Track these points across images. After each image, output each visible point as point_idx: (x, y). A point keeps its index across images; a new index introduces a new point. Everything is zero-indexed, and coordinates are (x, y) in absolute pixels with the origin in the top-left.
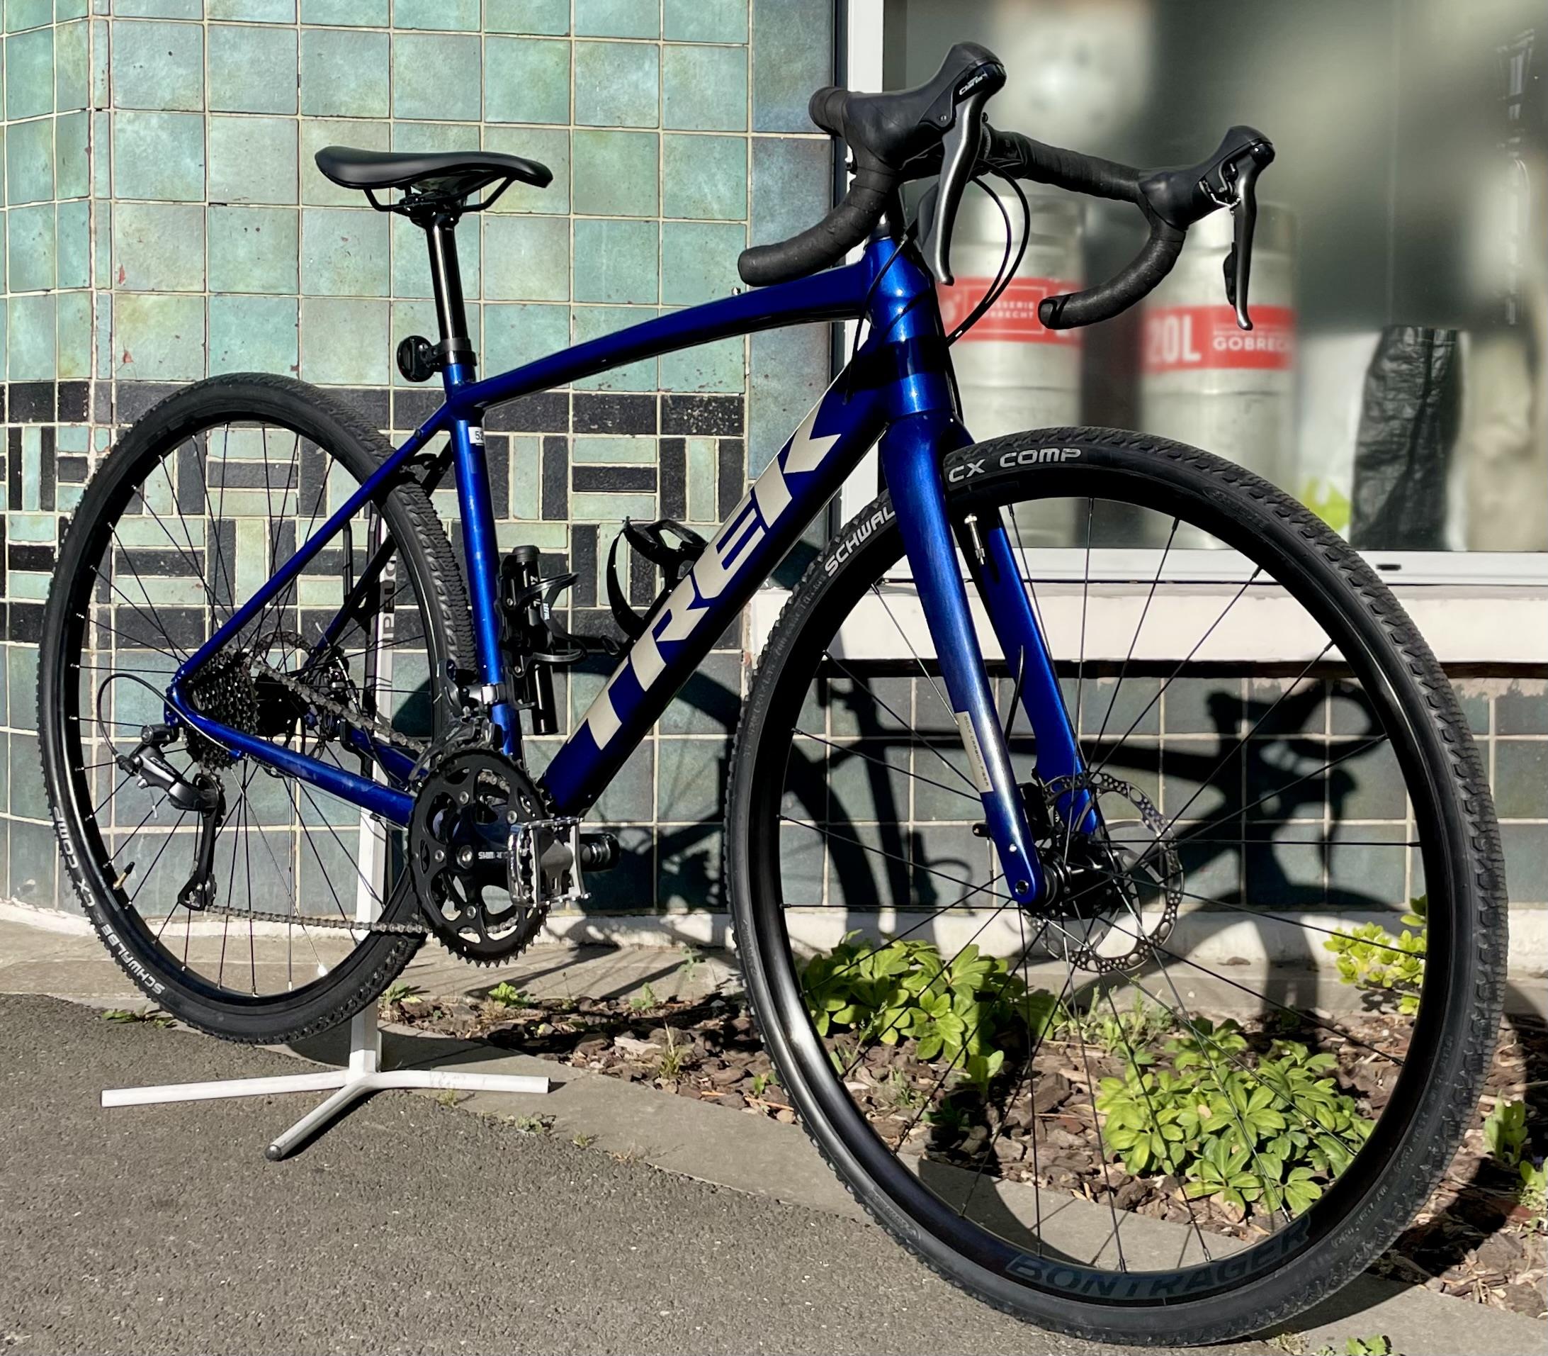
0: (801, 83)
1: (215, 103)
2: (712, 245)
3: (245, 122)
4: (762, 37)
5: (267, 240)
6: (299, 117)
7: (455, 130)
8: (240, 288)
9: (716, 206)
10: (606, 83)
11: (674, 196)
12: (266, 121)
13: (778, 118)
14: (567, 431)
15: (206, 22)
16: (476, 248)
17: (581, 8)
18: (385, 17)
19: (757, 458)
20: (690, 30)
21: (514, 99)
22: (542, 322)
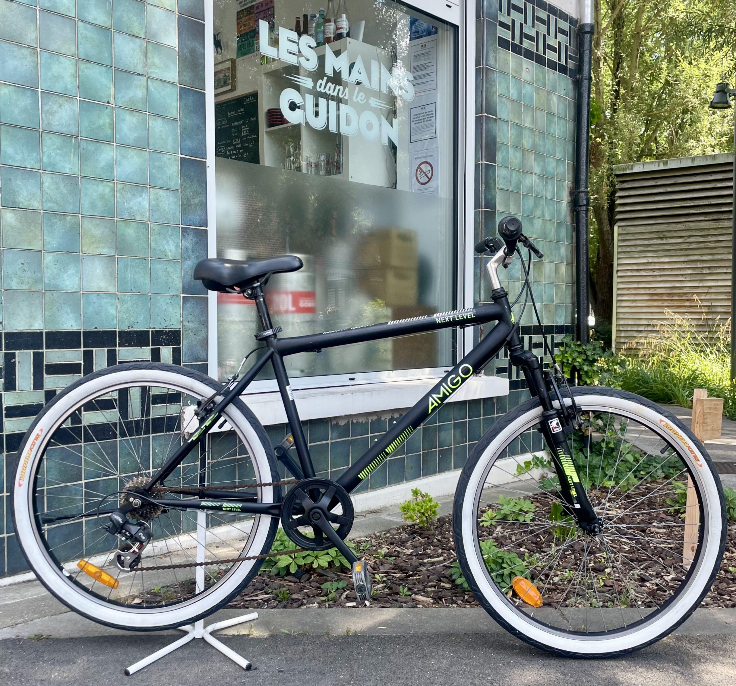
0: (197, 208)
2: (168, 269)
4: (184, 188)
6: (2, 208)
7: (69, 217)
9: (170, 254)
10: (128, 201)
11: (155, 249)
13: (190, 220)
14: (116, 346)
16: (79, 269)
17: (119, 169)
18: (39, 165)
19: (186, 354)
20: (160, 183)
21: (93, 205)
22: (106, 301)
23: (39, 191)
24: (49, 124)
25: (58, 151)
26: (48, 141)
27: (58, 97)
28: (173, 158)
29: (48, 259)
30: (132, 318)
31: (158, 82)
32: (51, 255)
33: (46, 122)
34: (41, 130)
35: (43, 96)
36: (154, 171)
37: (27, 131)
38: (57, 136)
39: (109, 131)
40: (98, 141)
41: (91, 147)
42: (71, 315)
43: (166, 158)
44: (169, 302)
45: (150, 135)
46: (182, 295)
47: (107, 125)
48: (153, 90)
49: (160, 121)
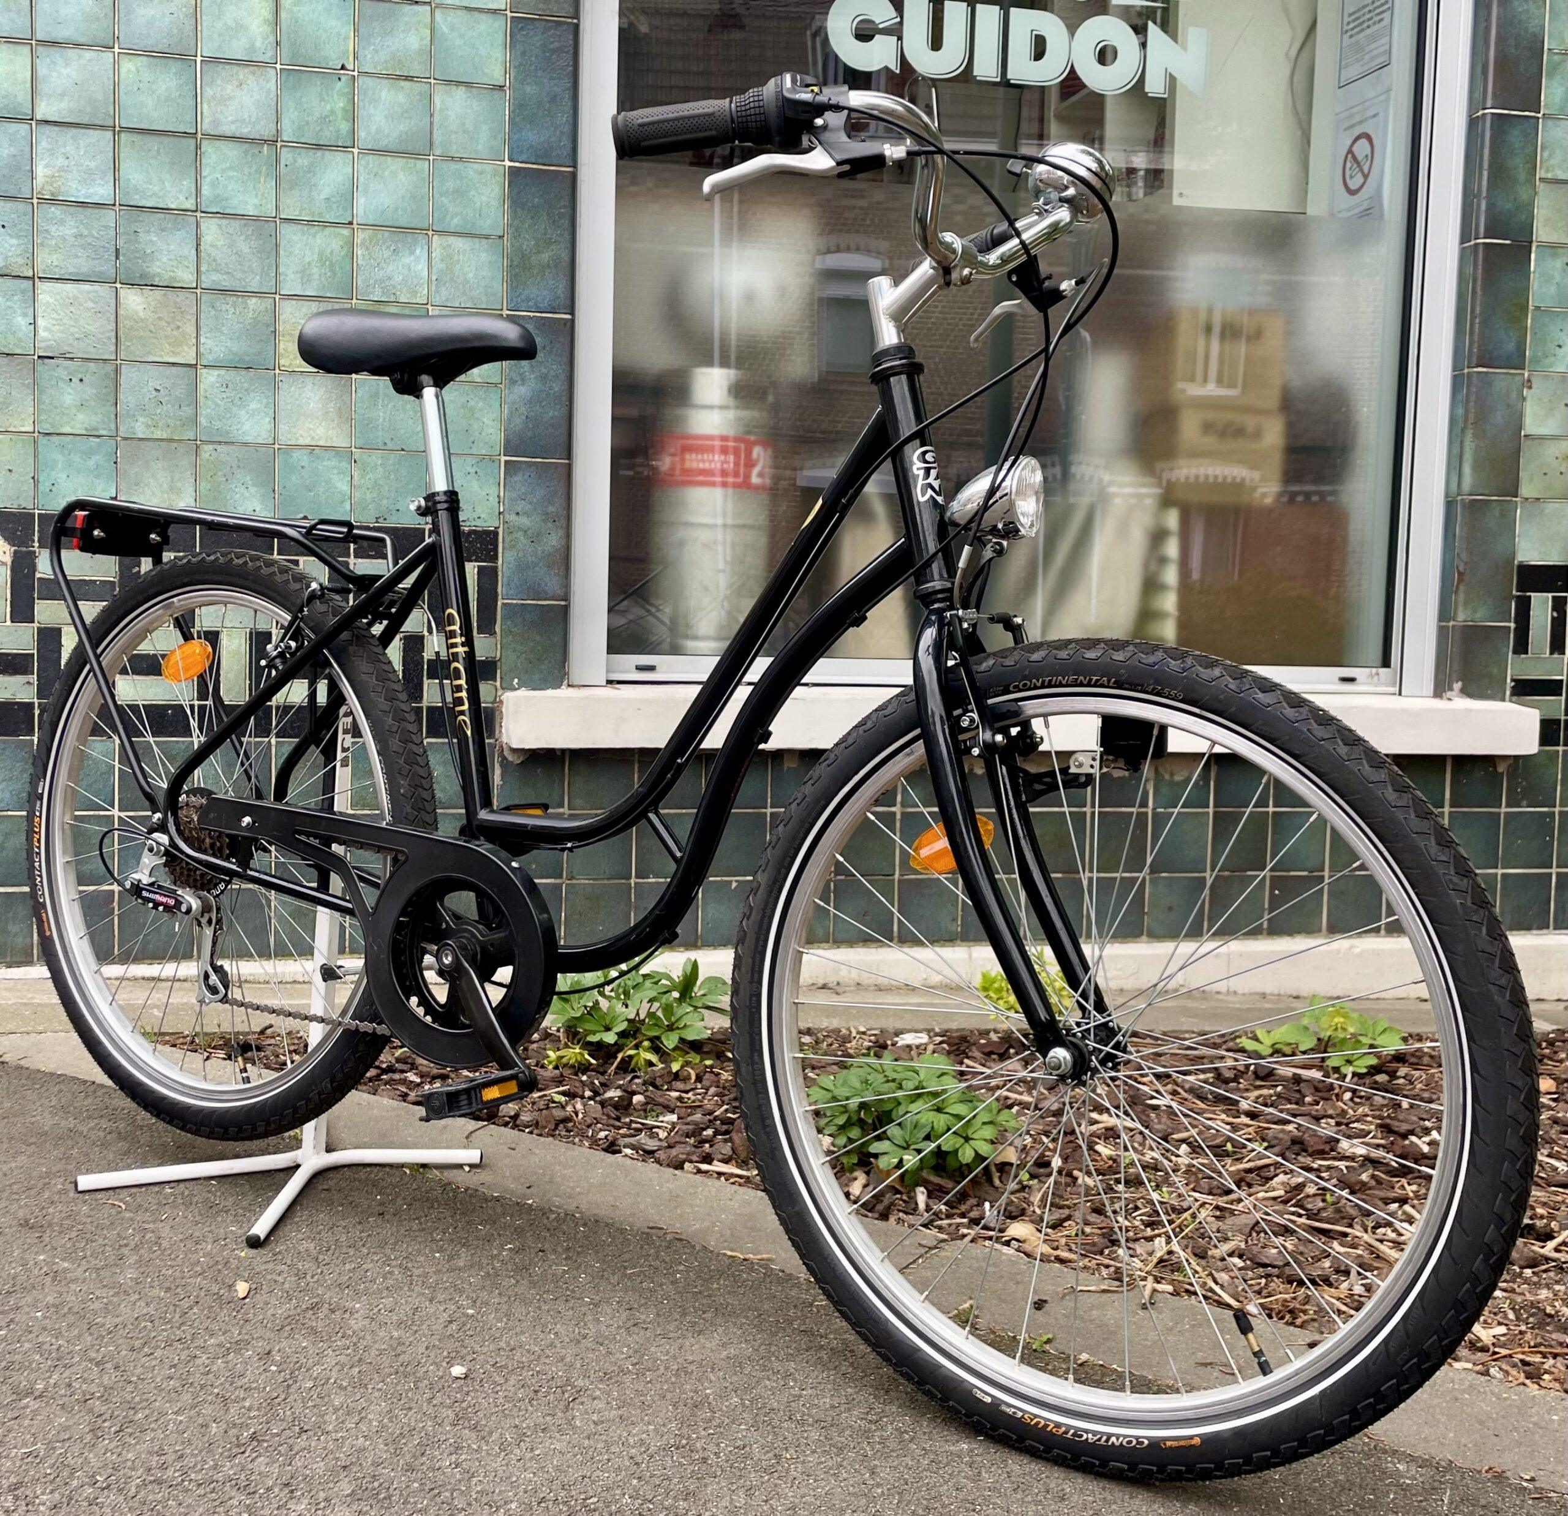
0: (547, 271)
1: (44, 271)
2: (472, 403)
3: (69, 287)
4: (517, 232)
5: (89, 391)
6: (118, 285)
7: (254, 300)
8: (67, 429)
10: (383, 264)
12: (87, 287)
13: (528, 299)
14: (349, 556)
15: (35, 201)
16: (271, 400)
17: (362, 201)
18: (193, 201)
19: (510, 581)
20: (455, 223)
21: (304, 274)
22: (329, 463)
23: (194, 252)
24: (216, 122)
25: (232, 173)
26: (214, 157)
27: (235, 69)
28: (489, 168)
29: (209, 379)
30: (385, 502)
31: (459, 12)
32: (216, 372)
33: (206, 121)
34: (199, 136)
35: (205, 67)
36: (445, 200)
37: (171, 139)
38: (231, 145)
39: (345, 127)
40: (319, 147)
41: (304, 160)
42: (252, 490)
43: (471, 170)
44: (473, 471)
45: (436, 126)
46: (503, 459)
47: (340, 114)
48: (446, 30)
49: (460, 93)
